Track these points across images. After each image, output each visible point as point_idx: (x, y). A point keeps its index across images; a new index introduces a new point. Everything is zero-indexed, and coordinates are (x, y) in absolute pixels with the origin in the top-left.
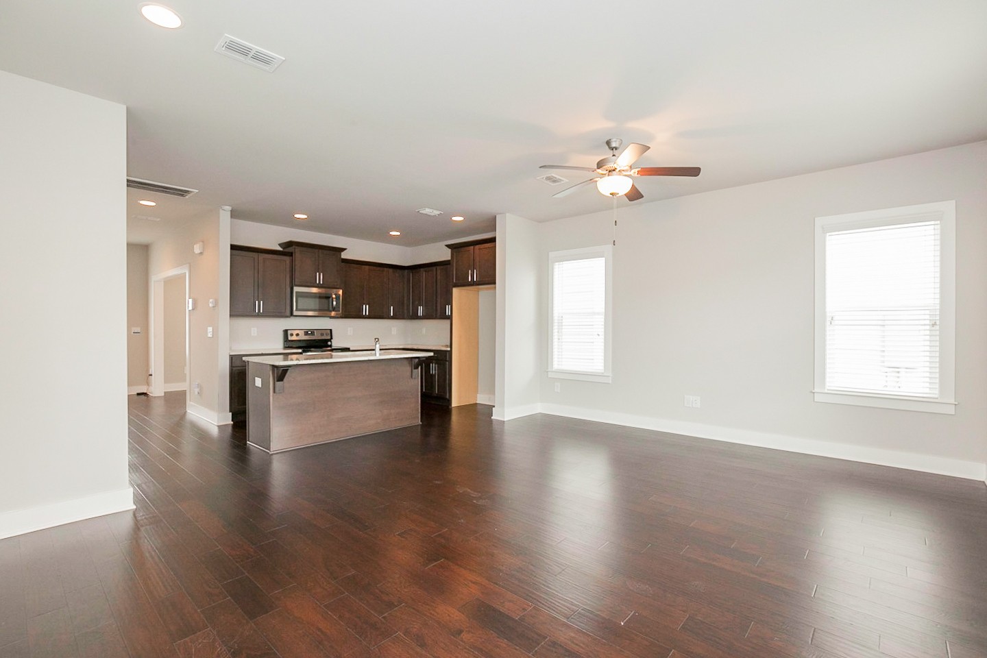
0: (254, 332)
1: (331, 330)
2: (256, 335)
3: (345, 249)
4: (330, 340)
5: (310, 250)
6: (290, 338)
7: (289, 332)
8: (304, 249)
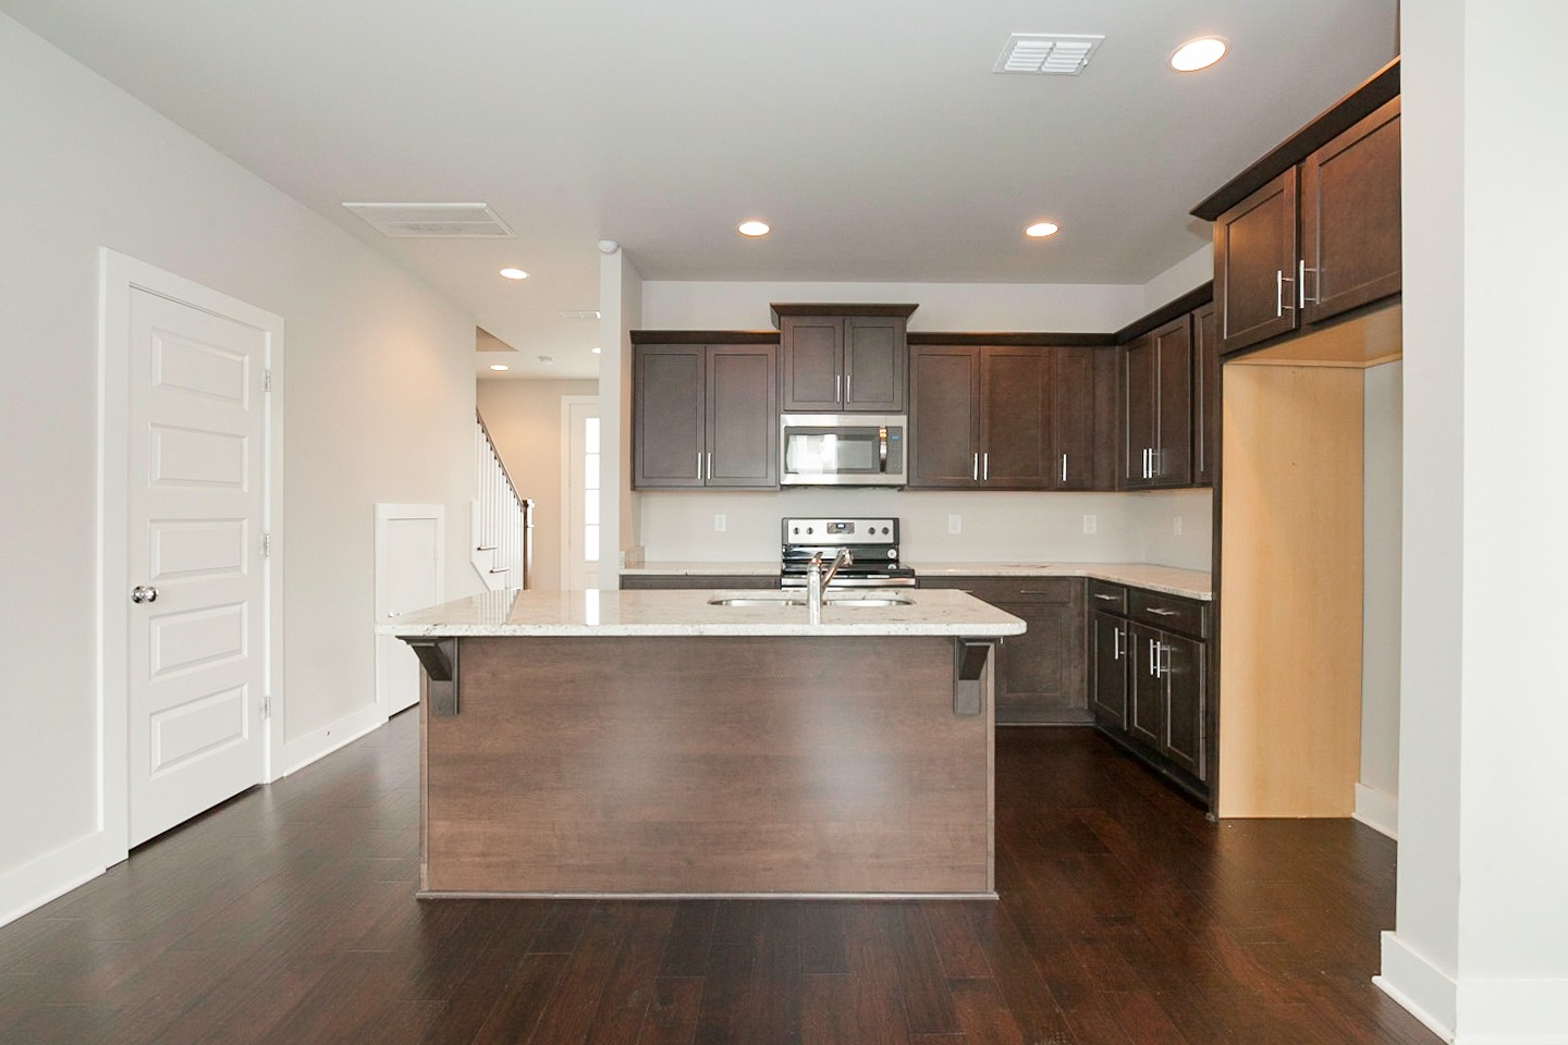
0: (721, 522)
1: (896, 521)
2: (724, 529)
3: (915, 307)
4: (895, 545)
5: (819, 320)
6: (793, 539)
7: (792, 525)
8: (807, 320)
